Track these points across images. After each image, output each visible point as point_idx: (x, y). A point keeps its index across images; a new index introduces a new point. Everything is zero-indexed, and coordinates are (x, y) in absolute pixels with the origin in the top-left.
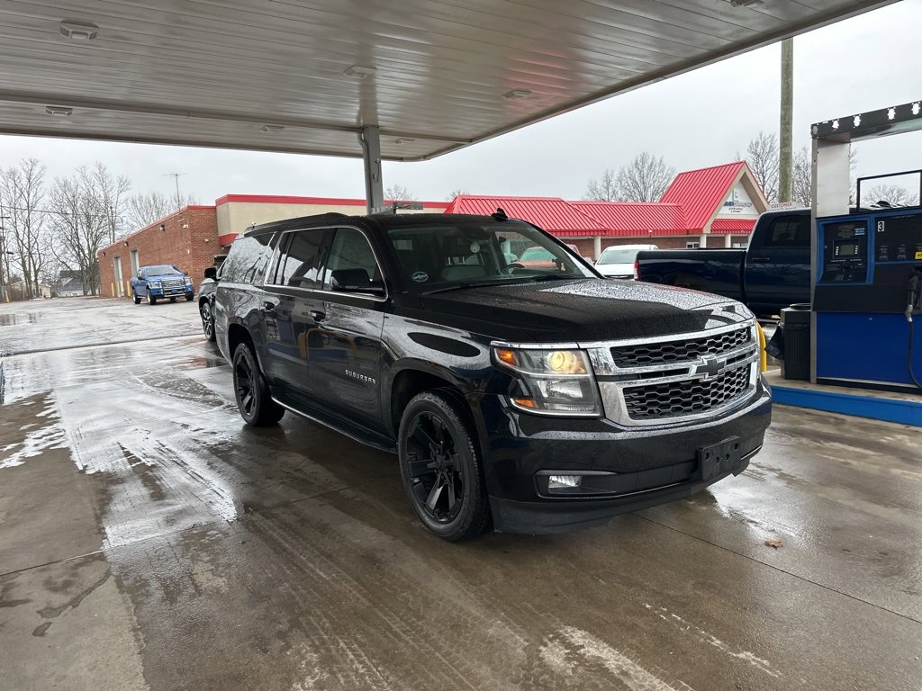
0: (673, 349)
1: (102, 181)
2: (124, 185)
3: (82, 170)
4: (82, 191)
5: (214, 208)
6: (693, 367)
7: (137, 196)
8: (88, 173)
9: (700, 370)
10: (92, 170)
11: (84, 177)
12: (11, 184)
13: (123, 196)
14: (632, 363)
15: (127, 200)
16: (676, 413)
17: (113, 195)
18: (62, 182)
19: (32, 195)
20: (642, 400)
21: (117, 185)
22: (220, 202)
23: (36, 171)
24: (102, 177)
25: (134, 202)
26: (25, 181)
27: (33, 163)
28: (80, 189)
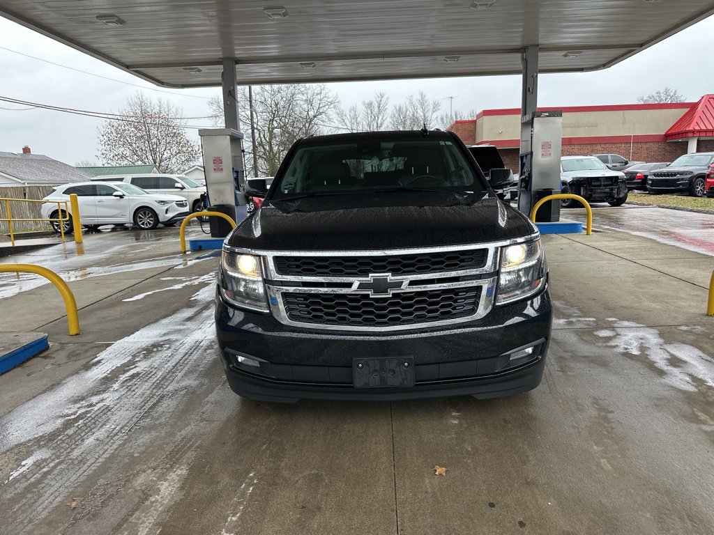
0: (342, 264)
1: (422, 104)
2: (436, 106)
3: (410, 98)
4: (410, 114)
5: (475, 121)
6: (356, 282)
7: (445, 115)
8: (414, 100)
9: (361, 286)
10: (417, 97)
11: (411, 103)
12: (369, 112)
13: (435, 115)
14: (297, 272)
15: (437, 118)
16: (341, 321)
17: (429, 114)
18: (398, 108)
19: (380, 117)
20: (307, 306)
21: (432, 107)
22: (479, 116)
23: (384, 100)
24: (423, 102)
25: (442, 119)
26: (376, 110)
27: (382, 96)
28: (408, 112)
